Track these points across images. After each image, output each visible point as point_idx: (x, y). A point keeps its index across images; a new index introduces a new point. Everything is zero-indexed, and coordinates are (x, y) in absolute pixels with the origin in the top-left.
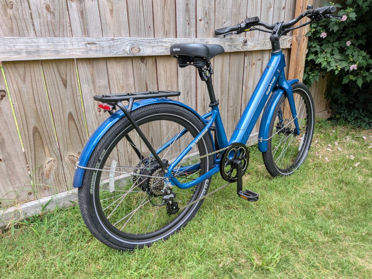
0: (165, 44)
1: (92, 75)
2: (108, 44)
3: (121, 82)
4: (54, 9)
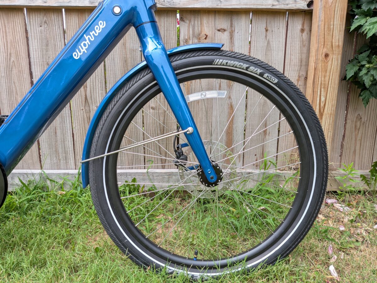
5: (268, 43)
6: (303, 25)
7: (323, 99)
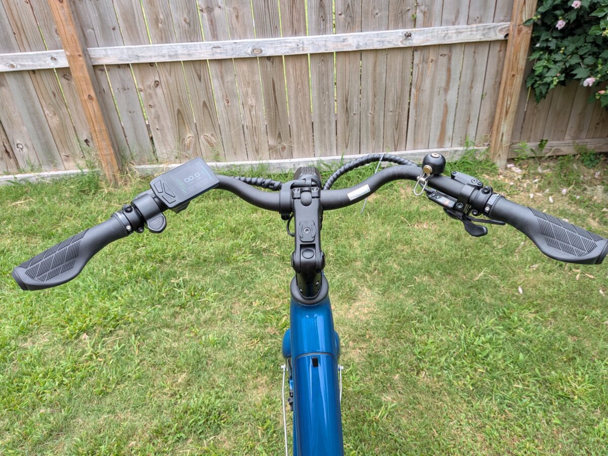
0: (289, 45)
1: (221, 72)
2: (230, 48)
3: (247, 78)
4: (190, 21)
5: (475, 61)
6: (501, 47)
7: (509, 103)
